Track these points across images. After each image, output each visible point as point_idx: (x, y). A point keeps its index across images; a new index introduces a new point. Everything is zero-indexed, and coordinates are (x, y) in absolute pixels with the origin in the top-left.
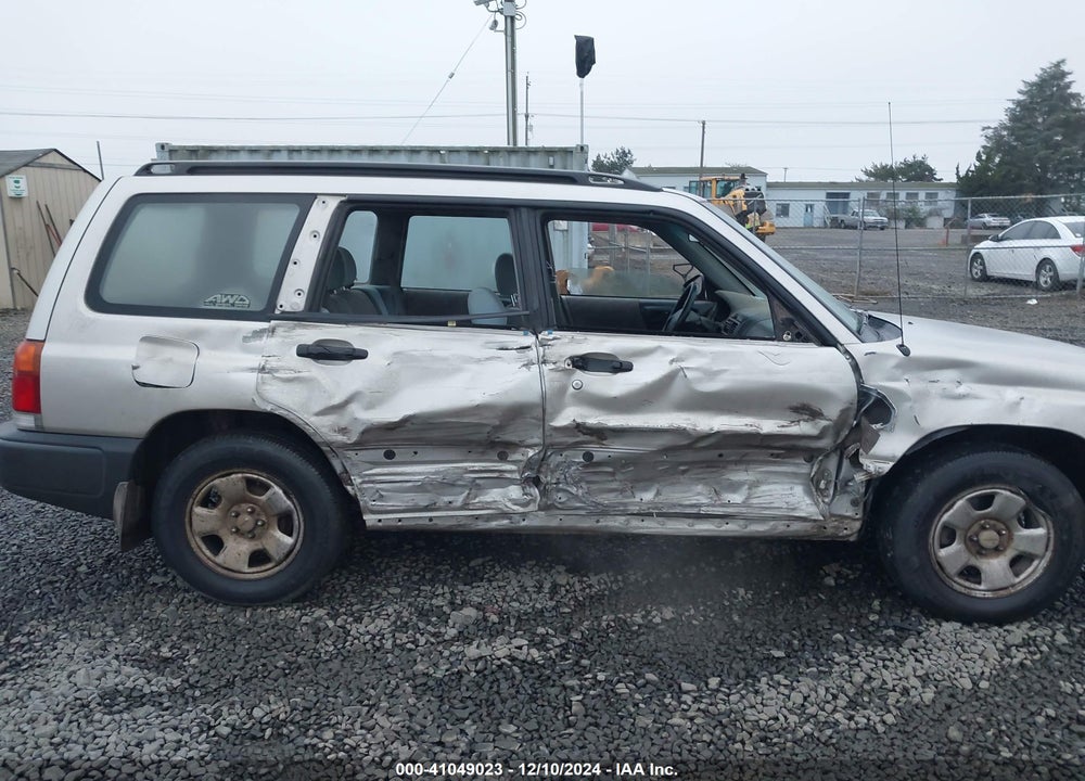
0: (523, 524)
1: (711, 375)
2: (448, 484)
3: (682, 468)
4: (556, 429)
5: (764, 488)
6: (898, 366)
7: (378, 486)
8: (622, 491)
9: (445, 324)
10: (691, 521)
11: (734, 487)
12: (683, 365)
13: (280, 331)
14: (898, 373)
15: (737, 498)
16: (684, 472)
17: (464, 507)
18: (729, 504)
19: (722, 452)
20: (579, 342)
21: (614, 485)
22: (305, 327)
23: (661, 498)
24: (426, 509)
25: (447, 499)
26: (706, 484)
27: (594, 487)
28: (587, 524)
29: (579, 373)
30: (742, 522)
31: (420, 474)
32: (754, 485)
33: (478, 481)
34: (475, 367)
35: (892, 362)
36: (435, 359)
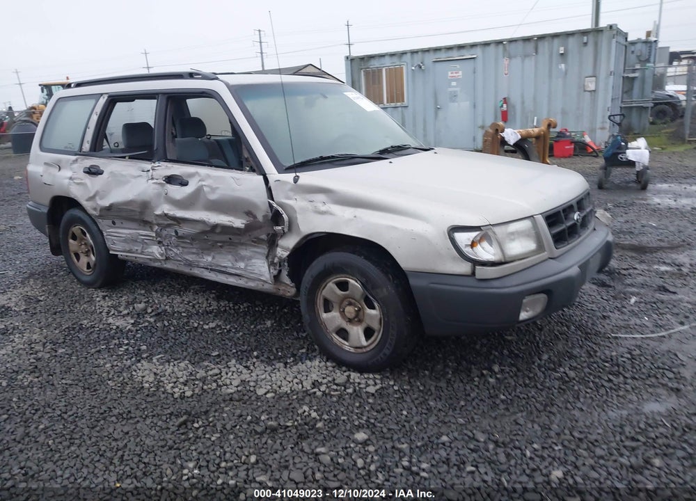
0: (165, 266)
1: (213, 190)
2: (135, 241)
3: (219, 244)
4: (157, 215)
5: (253, 261)
6: (291, 190)
7: (113, 238)
8: (198, 254)
9: (124, 157)
10: (227, 275)
11: (242, 259)
12: (204, 183)
13: (79, 160)
14: (291, 194)
15: (242, 265)
16: (221, 247)
17: (142, 253)
18: (239, 269)
19: (231, 237)
20: (169, 168)
21: (194, 251)
22: (87, 159)
23: (214, 261)
24: (129, 251)
25: (136, 248)
26: (232, 255)
27: (186, 250)
28: (187, 270)
29: (168, 186)
30: (245, 279)
31: (125, 234)
32: (250, 258)
33: (146, 241)
34: (133, 180)
35: (289, 187)
36: (122, 175)
